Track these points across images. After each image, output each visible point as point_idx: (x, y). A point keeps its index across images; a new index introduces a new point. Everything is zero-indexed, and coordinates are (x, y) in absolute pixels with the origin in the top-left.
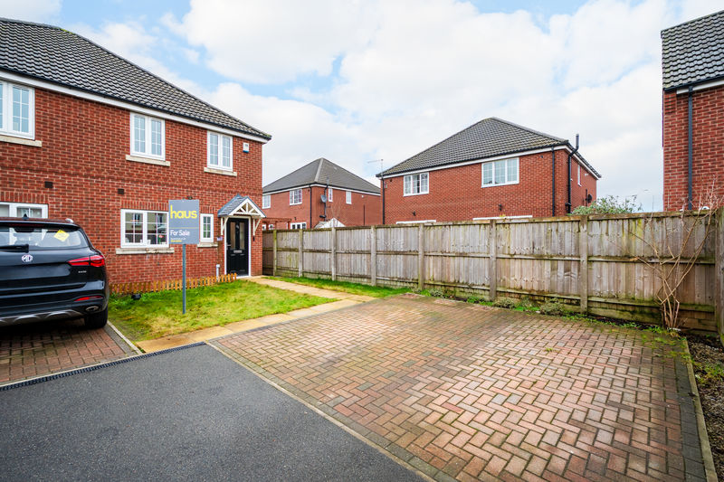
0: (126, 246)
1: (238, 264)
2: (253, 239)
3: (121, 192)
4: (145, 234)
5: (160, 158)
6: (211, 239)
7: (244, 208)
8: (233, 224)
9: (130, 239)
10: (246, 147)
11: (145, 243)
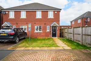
0: (36, 31)
1: (54, 35)
2: (58, 30)
3: (35, 23)
4: (38, 29)
5: (40, 17)
6: (49, 30)
7: (54, 24)
8: (53, 27)
9: (36, 30)
10: (56, 13)
11: (38, 31)
